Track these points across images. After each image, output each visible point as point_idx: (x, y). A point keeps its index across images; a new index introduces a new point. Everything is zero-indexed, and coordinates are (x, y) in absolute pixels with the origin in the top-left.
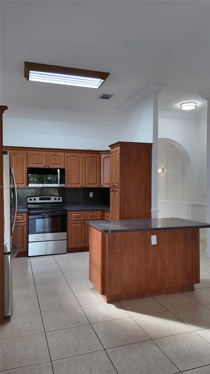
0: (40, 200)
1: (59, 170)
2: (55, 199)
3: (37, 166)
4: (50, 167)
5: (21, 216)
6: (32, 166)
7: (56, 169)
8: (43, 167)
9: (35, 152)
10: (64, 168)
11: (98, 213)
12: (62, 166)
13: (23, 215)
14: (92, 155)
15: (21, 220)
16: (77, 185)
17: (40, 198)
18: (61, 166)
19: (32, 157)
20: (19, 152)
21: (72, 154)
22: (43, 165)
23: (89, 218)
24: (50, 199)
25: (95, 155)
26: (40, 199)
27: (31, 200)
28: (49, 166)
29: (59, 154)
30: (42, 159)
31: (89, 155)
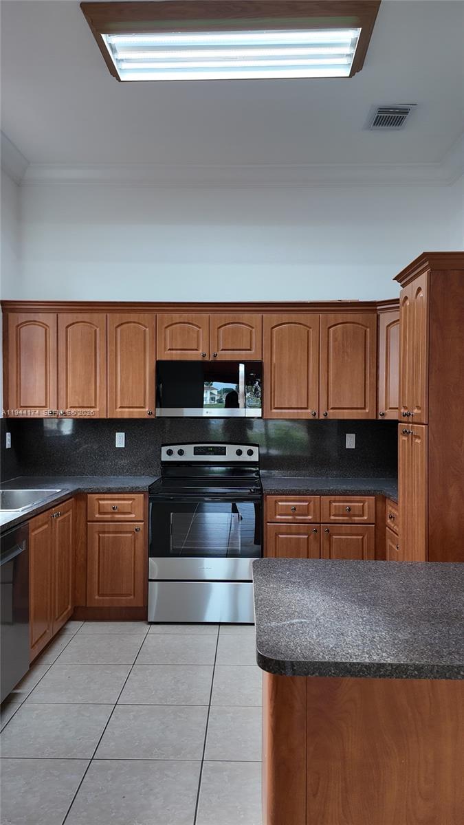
0: (195, 453)
1: (242, 368)
2: (239, 453)
3: (181, 355)
4: (218, 359)
5: (130, 502)
6: (166, 356)
7: (236, 364)
8: (200, 359)
9: (176, 317)
10: (259, 359)
11: (363, 502)
12: (253, 356)
13: (134, 499)
14: (350, 317)
15: (130, 513)
16: (299, 411)
17: (195, 448)
18: (251, 355)
19: (168, 331)
20: (133, 317)
21: (285, 317)
22: (201, 351)
23: (332, 518)
24: (222, 452)
25: (357, 317)
26: (197, 452)
27: (170, 453)
28: (215, 356)
29: (245, 317)
30: (195, 335)
31: (340, 317)
